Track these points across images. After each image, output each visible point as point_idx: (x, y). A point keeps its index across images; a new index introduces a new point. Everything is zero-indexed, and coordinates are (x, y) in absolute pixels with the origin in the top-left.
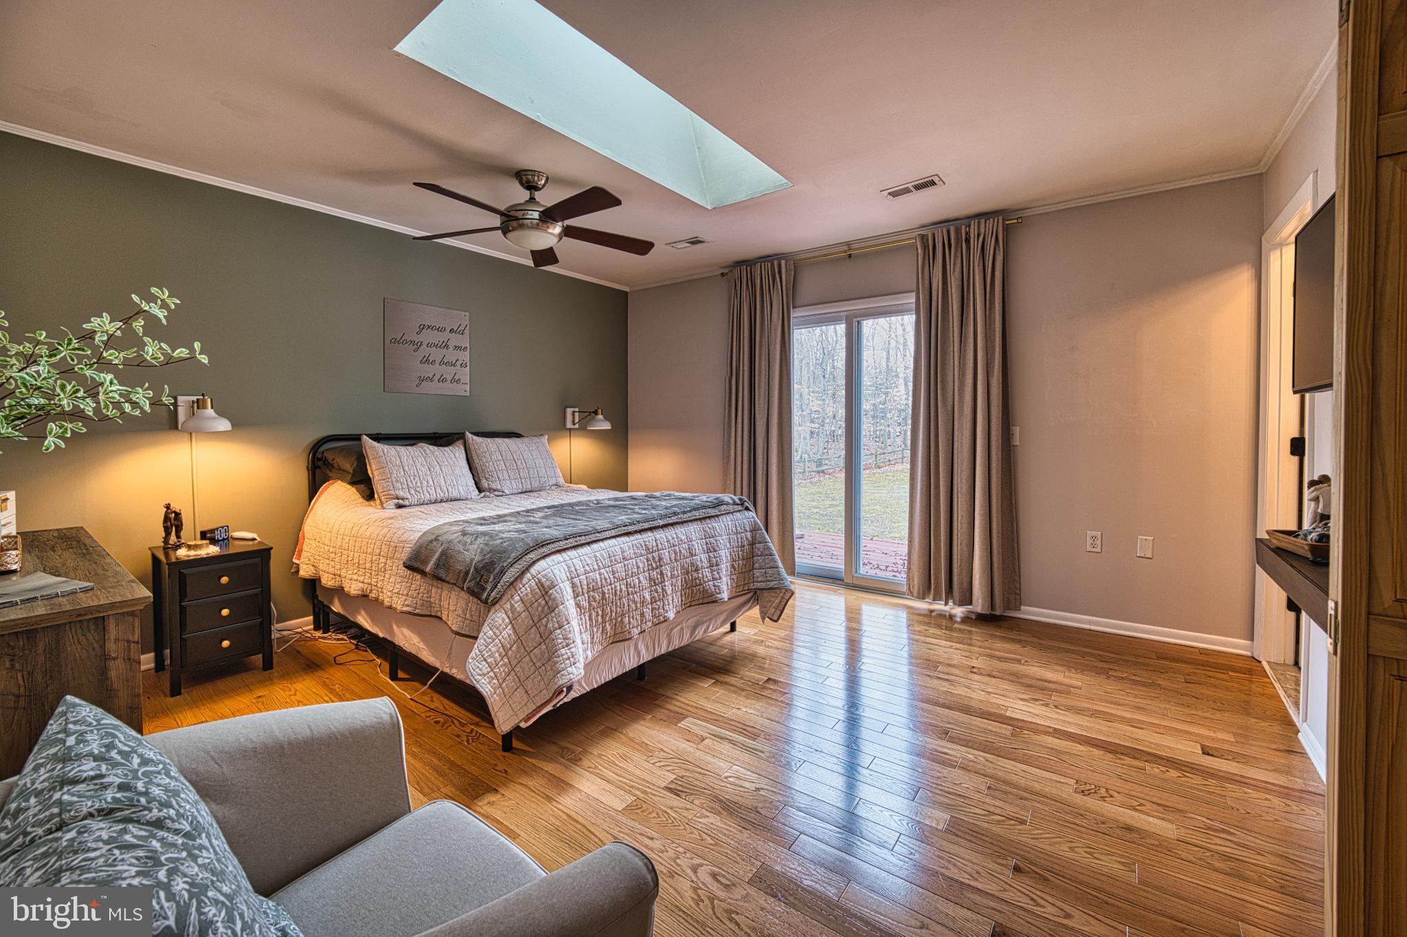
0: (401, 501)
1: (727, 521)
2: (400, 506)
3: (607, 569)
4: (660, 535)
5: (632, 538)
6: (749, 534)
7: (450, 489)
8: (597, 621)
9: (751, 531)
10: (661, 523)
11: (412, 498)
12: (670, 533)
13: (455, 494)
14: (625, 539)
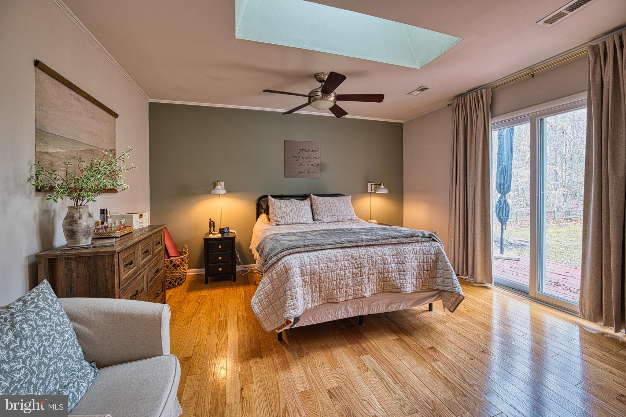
0: (278, 223)
1: (417, 246)
2: (278, 225)
3: (324, 265)
4: (363, 250)
5: (344, 250)
6: (433, 256)
7: (299, 219)
8: (316, 290)
9: (435, 254)
10: (365, 243)
11: (282, 221)
12: (371, 250)
13: (301, 221)
14: (340, 250)
